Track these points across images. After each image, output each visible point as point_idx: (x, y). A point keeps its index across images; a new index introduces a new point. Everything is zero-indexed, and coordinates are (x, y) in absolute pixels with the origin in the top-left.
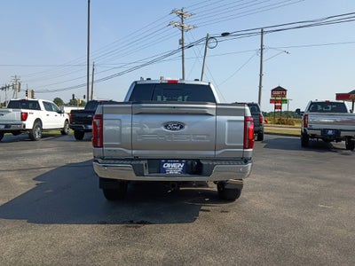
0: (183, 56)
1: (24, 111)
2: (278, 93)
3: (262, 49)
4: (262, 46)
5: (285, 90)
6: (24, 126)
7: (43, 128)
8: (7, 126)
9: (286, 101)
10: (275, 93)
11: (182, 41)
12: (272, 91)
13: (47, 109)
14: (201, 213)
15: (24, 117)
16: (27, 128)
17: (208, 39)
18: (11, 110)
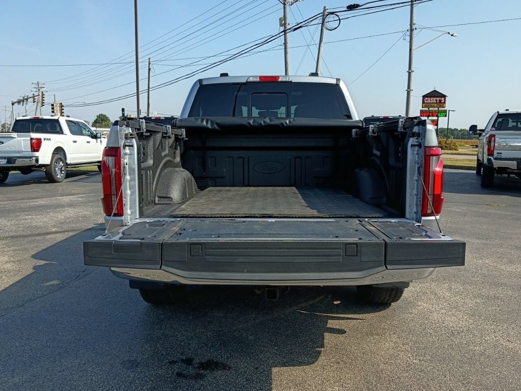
0: (285, 43)
1: (35, 135)
2: (434, 100)
3: (412, 30)
4: (411, 24)
5: (444, 96)
6: (37, 160)
7: (68, 161)
8: (10, 160)
9: (445, 113)
10: (429, 100)
11: (283, 21)
12: (424, 97)
13: (73, 132)
14: (327, 336)
15: (36, 146)
16: (41, 162)
17: (325, 15)
18: (14, 135)
